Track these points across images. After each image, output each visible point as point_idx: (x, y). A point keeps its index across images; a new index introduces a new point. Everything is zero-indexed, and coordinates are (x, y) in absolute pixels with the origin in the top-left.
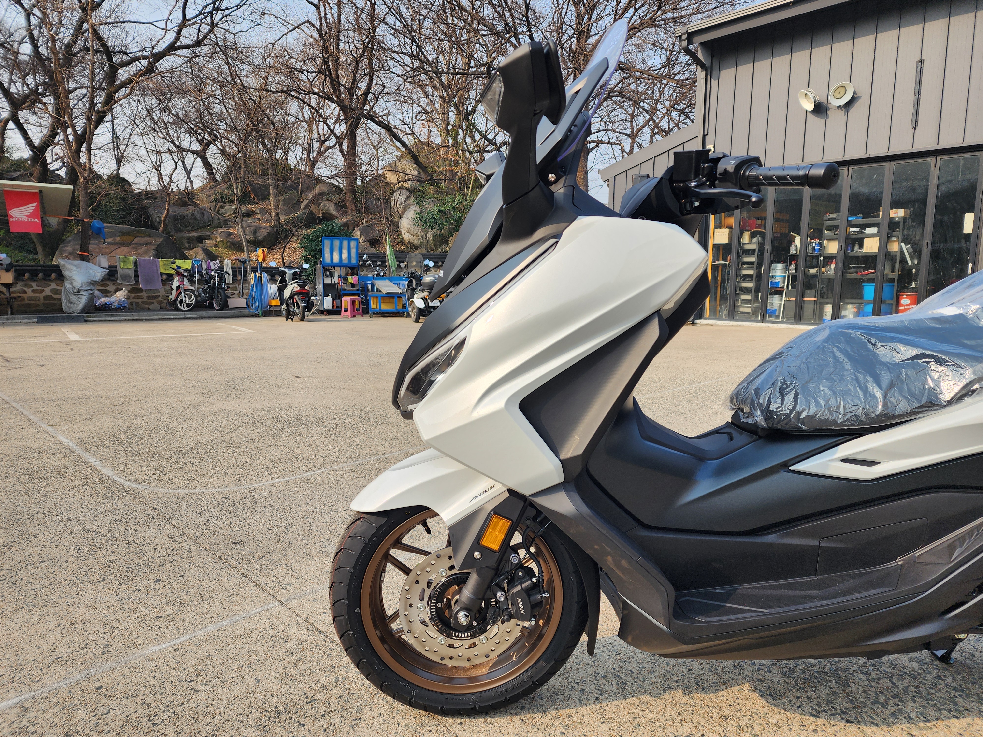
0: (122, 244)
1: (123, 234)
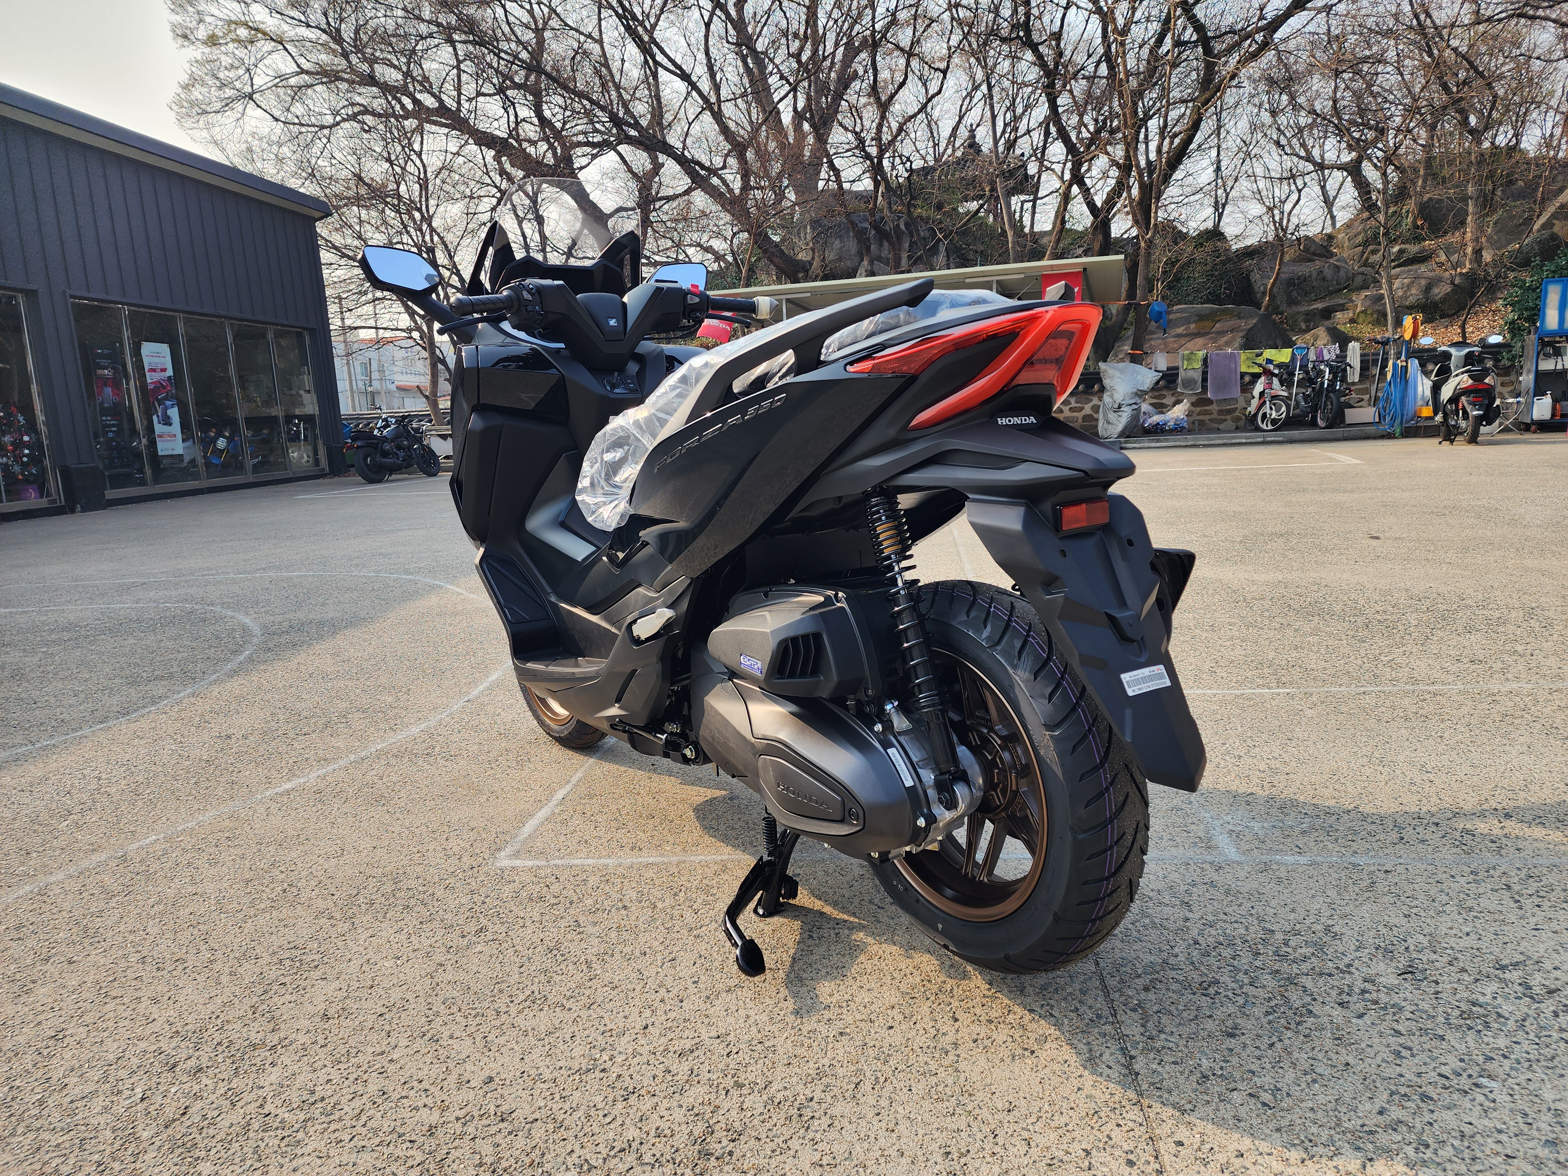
0: (1196, 335)
1: (1201, 317)
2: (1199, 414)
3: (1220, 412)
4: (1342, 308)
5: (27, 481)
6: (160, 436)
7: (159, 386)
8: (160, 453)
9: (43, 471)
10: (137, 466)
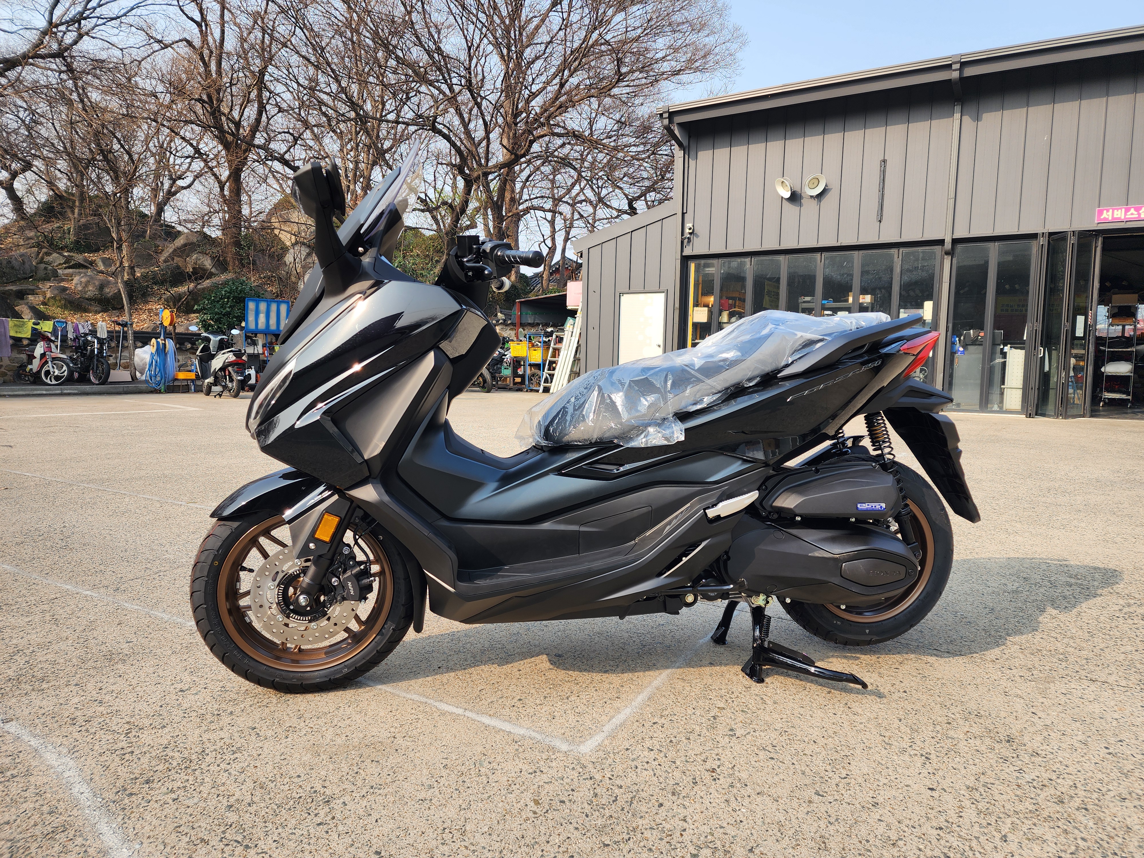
4: (33, 292)
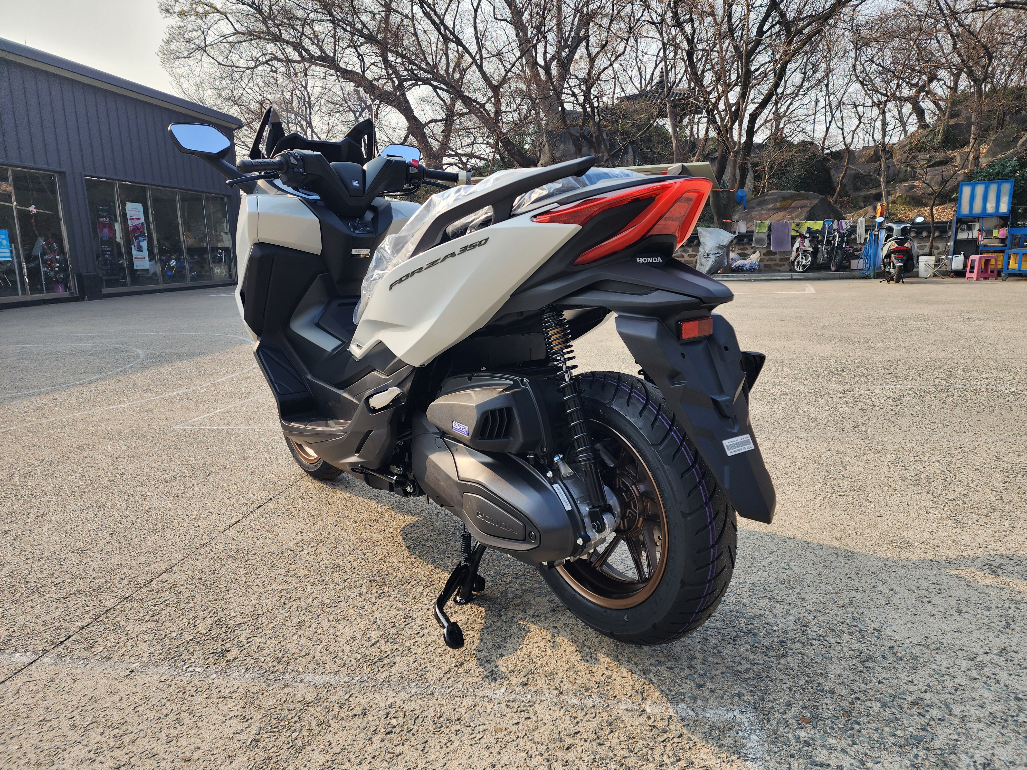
0: (779, 209)
1: (784, 199)
2: (768, 261)
3: (781, 260)
5: (57, 281)
6: (136, 258)
7: (136, 228)
8: (135, 268)
9: (68, 276)
10: (122, 275)
